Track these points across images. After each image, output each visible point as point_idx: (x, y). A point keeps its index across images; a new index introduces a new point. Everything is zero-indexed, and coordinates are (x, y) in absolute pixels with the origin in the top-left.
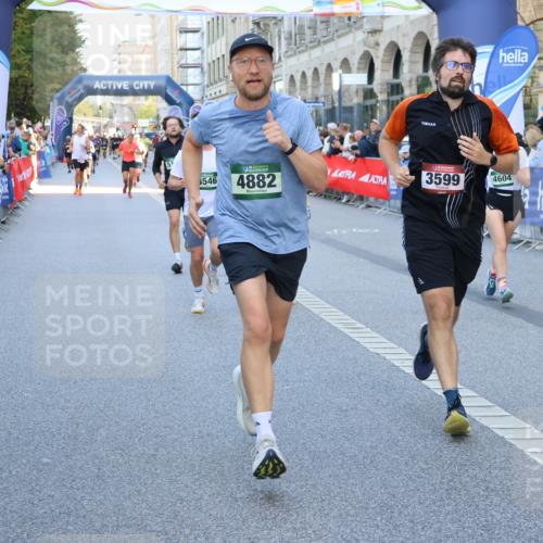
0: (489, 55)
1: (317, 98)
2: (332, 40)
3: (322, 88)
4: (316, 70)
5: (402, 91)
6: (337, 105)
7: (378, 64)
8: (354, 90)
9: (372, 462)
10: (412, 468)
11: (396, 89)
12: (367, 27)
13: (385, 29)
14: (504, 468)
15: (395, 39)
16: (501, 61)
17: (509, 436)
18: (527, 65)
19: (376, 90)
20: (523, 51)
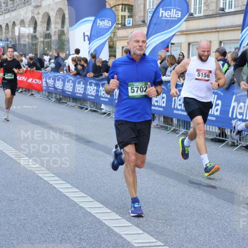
0: (93, 21)
1: (8, 39)
2: (15, 10)
3: (10, 33)
4: (7, 24)
5: (51, 38)
6: (17, 43)
7: (39, 23)
8: (27, 36)
9: (24, 227)
10: (44, 229)
11: (48, 36)
12: (34, 4)
13: (42, 6)
14: (90, 228)
15: (47, 11)
16: (98, 25)
17: (93, 212)
18: (110, 27)
19: (38, 36)
20: (109, 20)
